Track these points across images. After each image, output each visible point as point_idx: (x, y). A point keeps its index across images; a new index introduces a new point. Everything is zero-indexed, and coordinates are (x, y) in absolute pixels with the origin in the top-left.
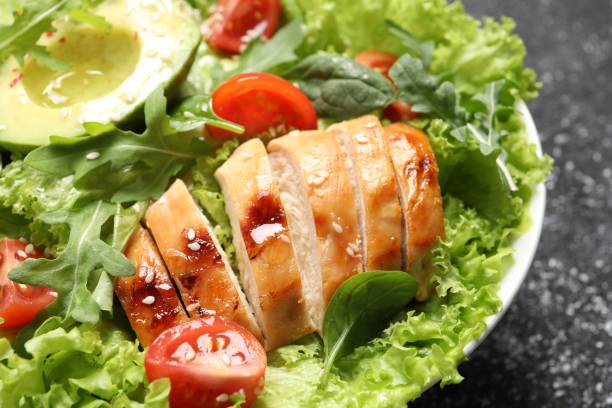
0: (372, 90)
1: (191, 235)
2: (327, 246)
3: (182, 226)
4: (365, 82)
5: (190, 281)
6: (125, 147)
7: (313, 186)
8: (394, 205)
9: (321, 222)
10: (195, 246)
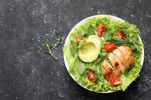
0: (123, 43)
1: (110, 69)
2: (124, 66)
3: (108, 68)
4: (122, 42)
5: (111, 73)
6: (99, 60)
7: (121, 60)
8: (130, 60)
9: (123, 64)
10: (110, 70)
